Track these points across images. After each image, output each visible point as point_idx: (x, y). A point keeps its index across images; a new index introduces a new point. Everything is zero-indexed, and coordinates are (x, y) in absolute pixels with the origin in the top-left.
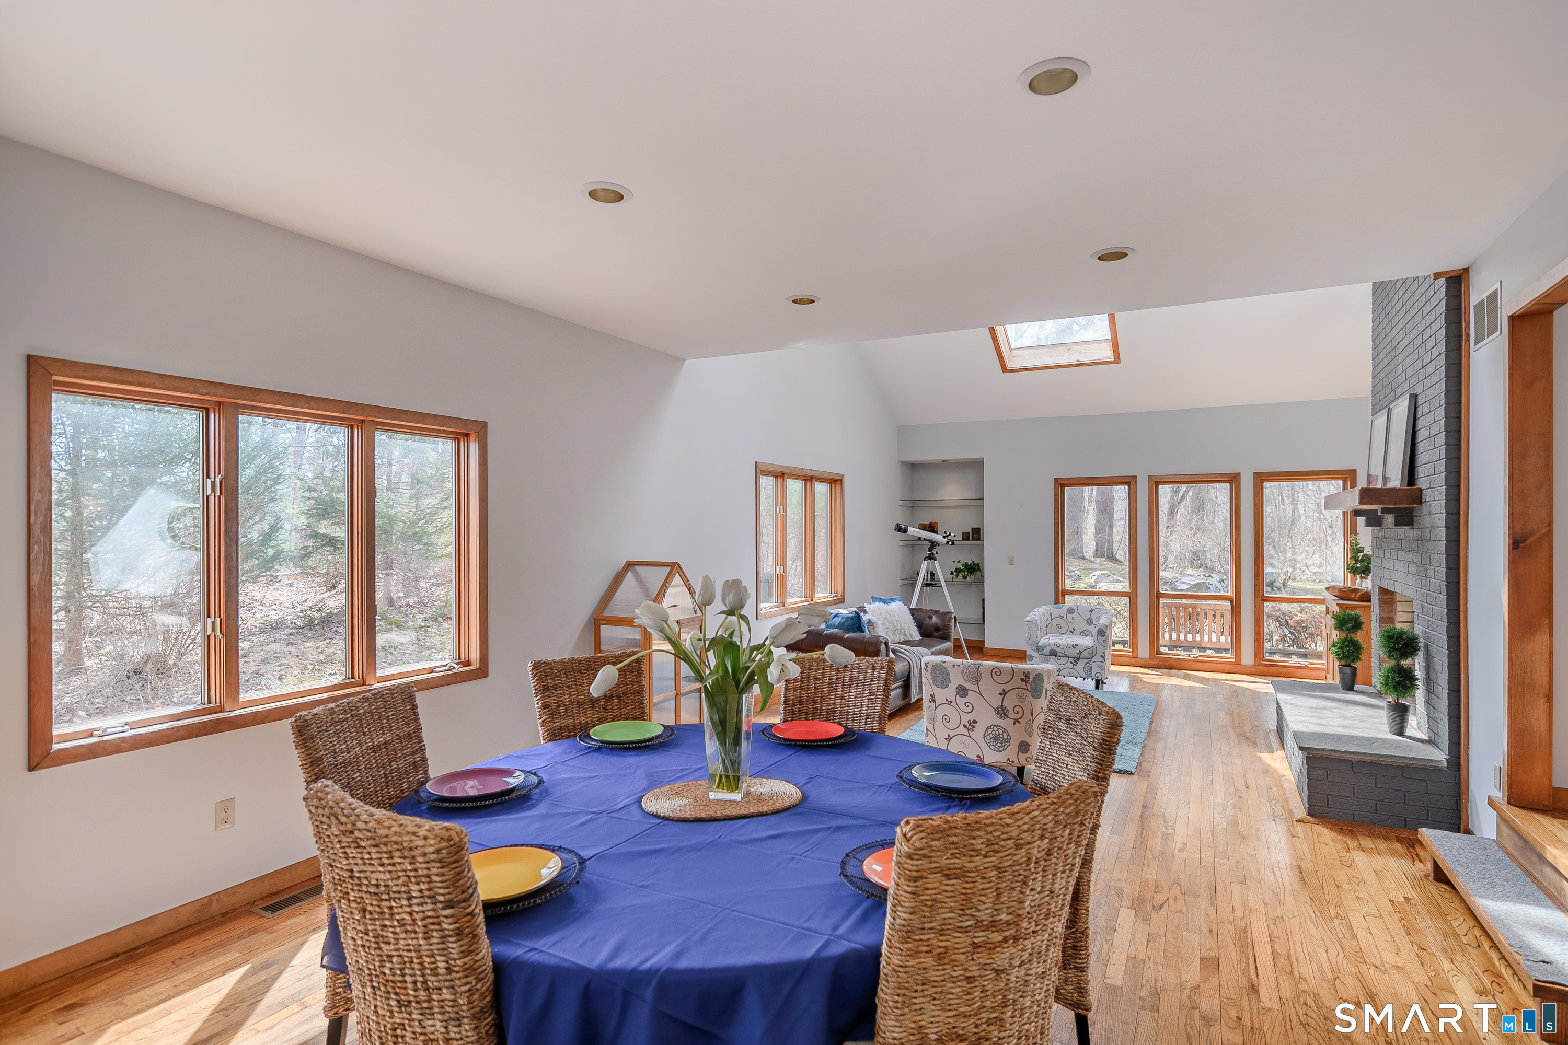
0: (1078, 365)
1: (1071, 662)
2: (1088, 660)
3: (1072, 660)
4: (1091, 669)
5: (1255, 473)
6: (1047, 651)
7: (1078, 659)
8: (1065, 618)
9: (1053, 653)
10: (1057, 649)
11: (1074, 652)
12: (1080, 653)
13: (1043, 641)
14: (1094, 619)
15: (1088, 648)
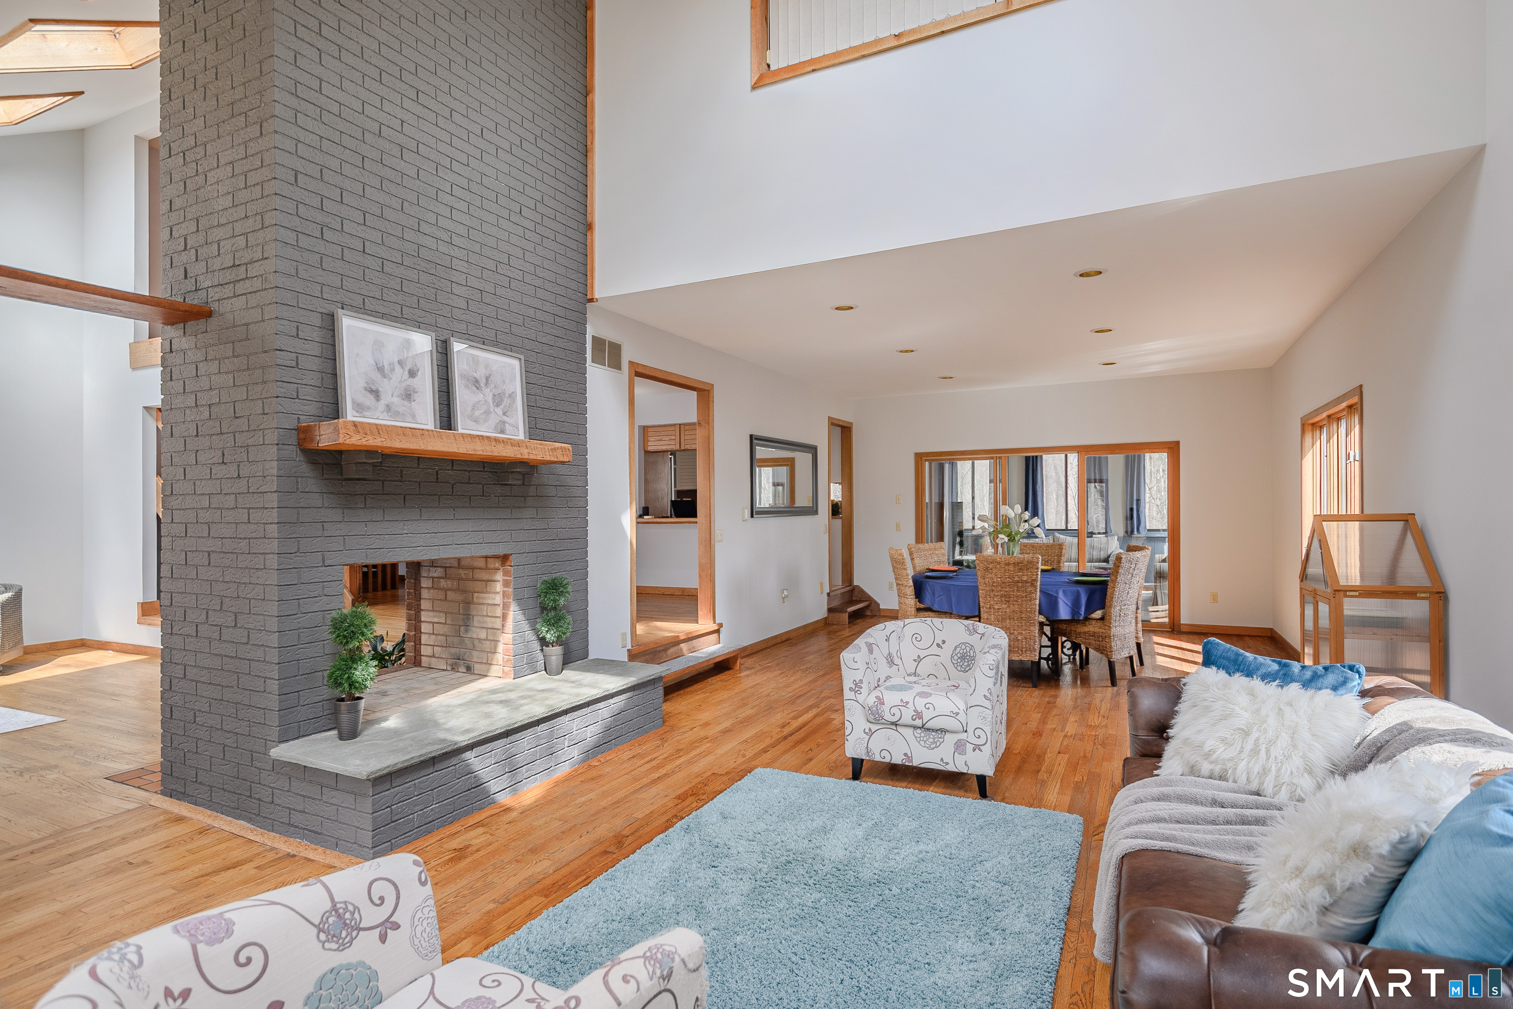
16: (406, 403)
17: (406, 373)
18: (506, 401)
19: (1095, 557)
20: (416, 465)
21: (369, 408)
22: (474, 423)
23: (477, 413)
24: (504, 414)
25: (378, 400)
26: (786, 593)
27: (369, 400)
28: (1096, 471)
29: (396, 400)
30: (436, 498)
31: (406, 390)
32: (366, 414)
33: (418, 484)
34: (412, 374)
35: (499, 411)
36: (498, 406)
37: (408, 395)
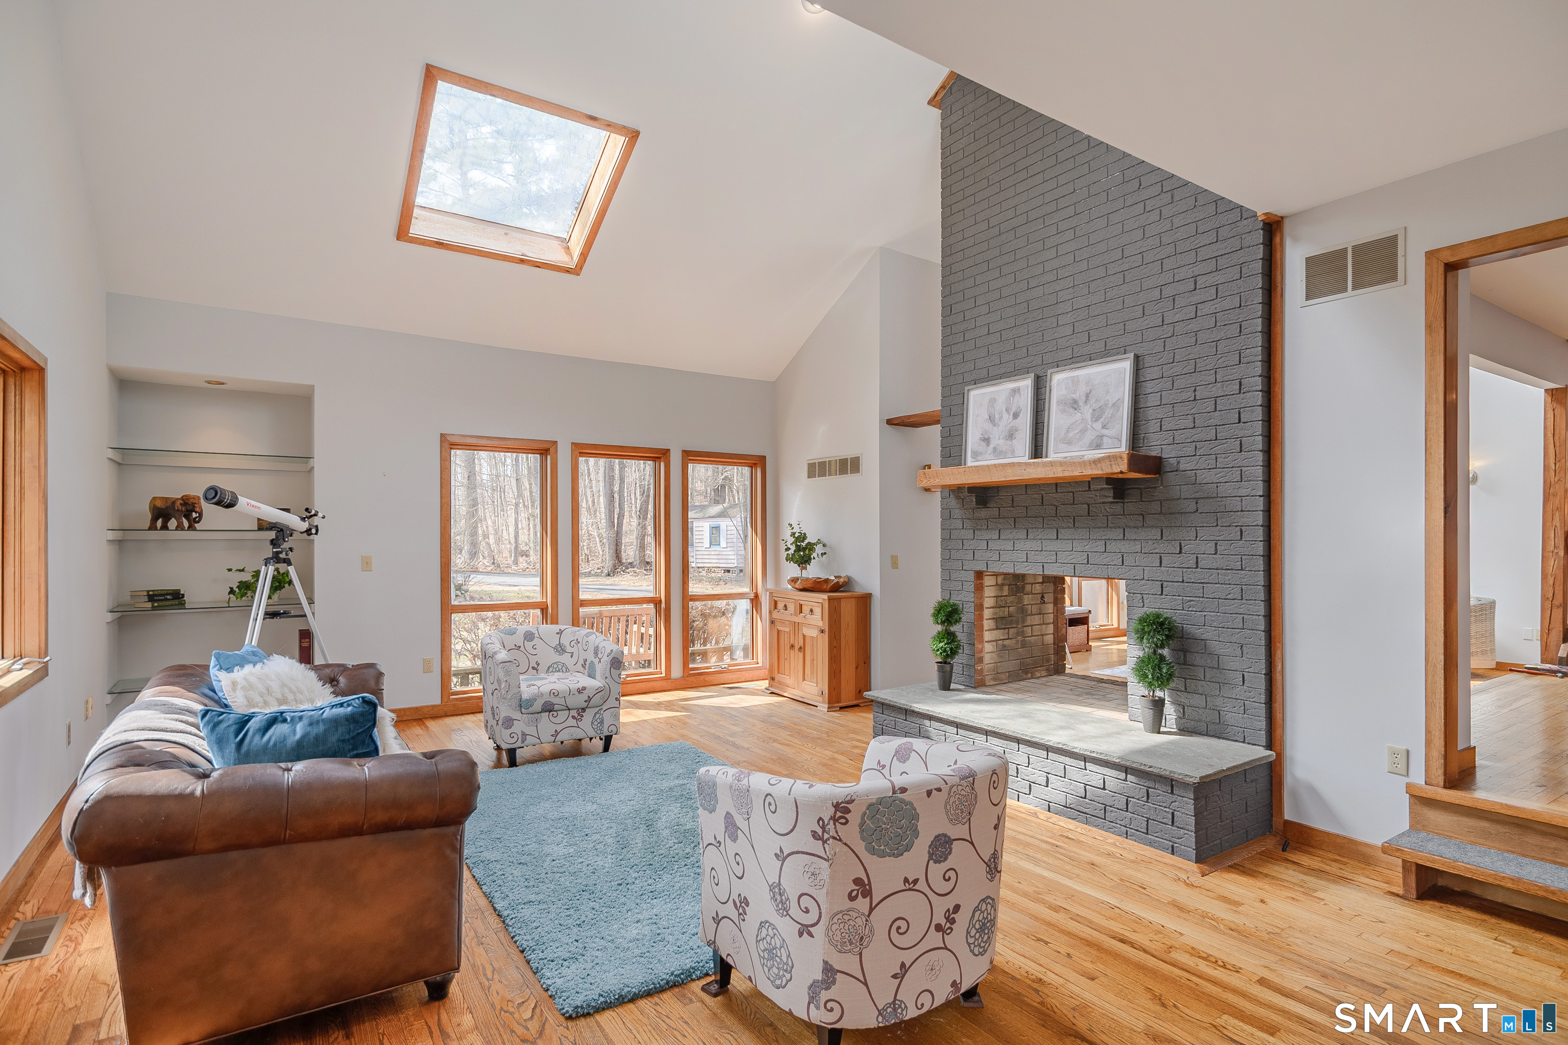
0: (522, 261)
1: (573, 717)
2: (597, 709)
3: (574, 713)
4: (602, 722)
5: (684, 451)
6: (538, 706)
7: (584, 710)
8: (522, 648)
9: (548, 708)
10: (554, 700)
11: (580, 701)
12: (590, 699)
13: (527, 692)
14: (567, 645)
15: (599, 691)
16: (1009, 442)
17: (1011, 416)
18: (1109, 412)
20: (1024, 493)
21: (981, 453)
22: (1066, 445)
23: (1071, 435)
24: (1104, 427)
25: (988, 446)
27: (982, 447)
29: (1001, 442)
30: (1041, 520)
31: (1010, 431)
32: (979, 458)
33: (1025, 508)
34: (1016, 416)
35: (1098, 426)
36: (1097, 420)
37: (1011, 436)
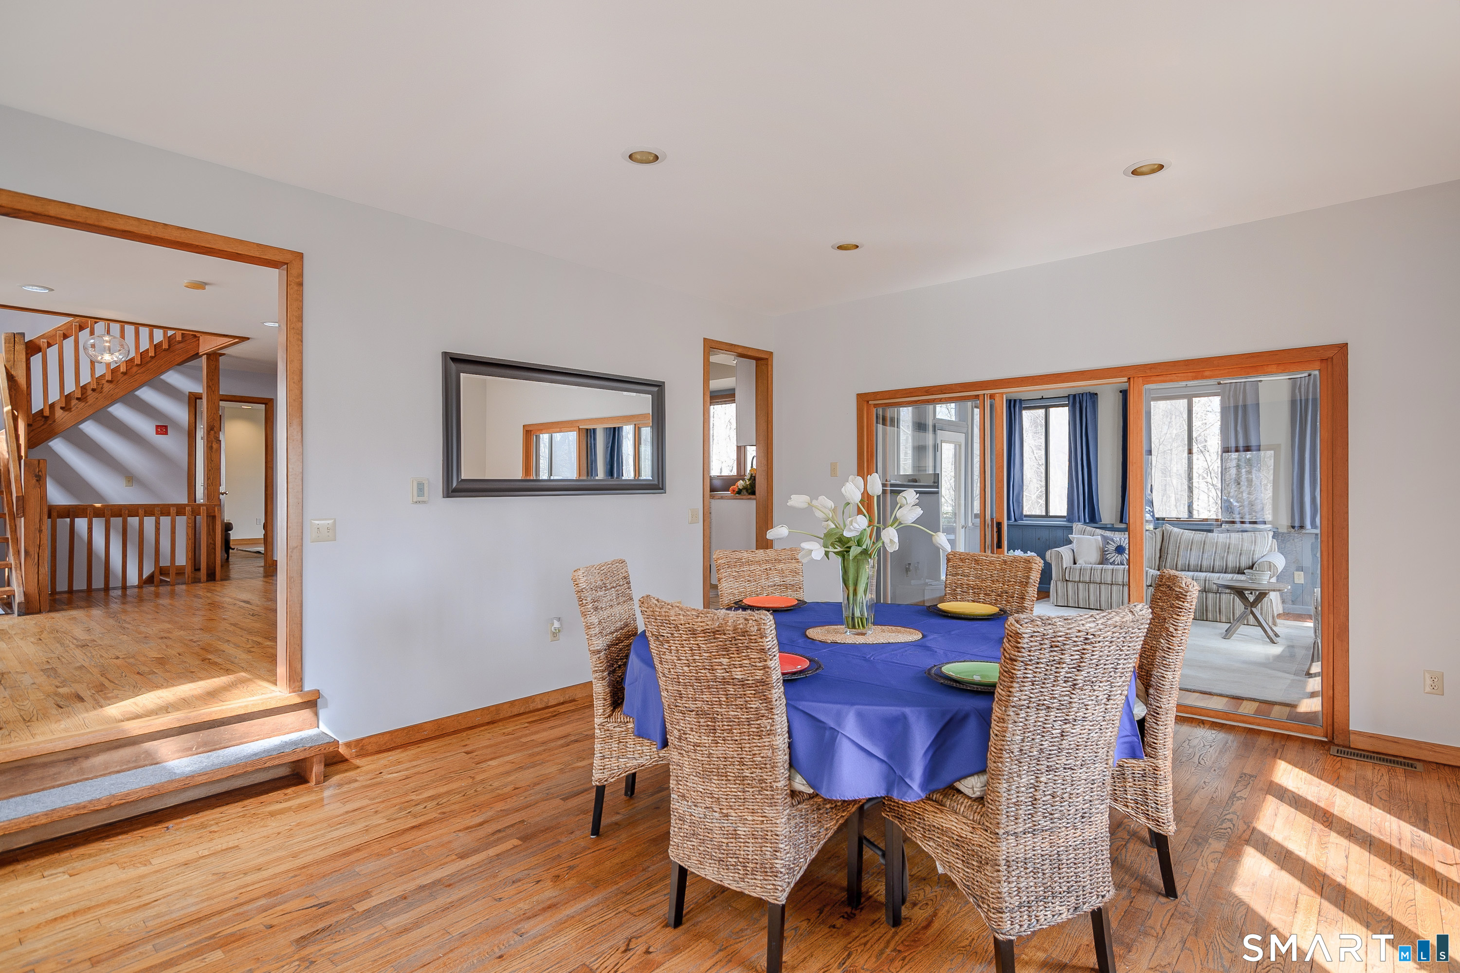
19: (1230, 565)
26: (556, 624)
28: (1239, 428)
